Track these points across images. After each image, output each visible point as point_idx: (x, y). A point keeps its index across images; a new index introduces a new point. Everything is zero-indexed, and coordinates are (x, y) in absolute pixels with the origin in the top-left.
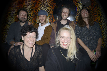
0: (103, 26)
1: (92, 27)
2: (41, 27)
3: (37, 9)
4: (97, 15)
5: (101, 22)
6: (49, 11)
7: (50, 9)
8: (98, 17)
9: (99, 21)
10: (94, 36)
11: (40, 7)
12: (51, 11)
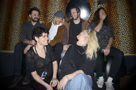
0: (119, 26)
3: (47, 6)
4: (113, 13)
5: (117, 21)
6: (61, 8)
7: (62, 5)
8: (114, 16)
11: (51, 3)
12: (64, 8)
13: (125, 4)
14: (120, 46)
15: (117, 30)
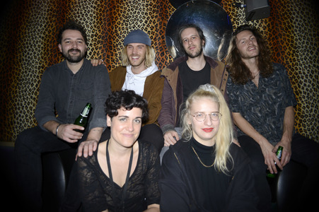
0: (300, 75)
1: (266, 79)
2: (135, 77)
3: (114, 20)
5: (294, 63)
6: (152, 28)
7: (153, 20)
9: (288, 60)
10: (275, 103)
11: (125, 12)
12: (158, 28)
13: (313, 21)
14: (303, 128)
15: (296, 87)
